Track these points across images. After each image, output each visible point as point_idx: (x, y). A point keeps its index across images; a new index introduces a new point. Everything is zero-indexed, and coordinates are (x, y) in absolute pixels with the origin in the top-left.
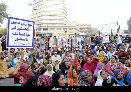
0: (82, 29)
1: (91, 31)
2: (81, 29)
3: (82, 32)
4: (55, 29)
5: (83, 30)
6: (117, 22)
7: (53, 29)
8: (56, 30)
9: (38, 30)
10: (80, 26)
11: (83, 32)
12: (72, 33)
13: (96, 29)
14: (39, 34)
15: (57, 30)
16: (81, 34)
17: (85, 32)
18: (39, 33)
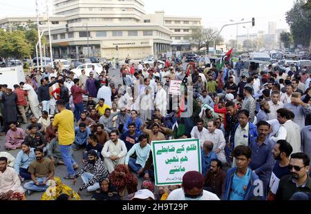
0: (179, 30)
1: (200, 36)
2: (176, 30)
3: (179, 38)
4: (107, 33)
5: (182, 32)
6: (253, 19)
7: (102, 32)
8: (109, 34)
9: (59, 36)
10: (173, 23)
11: (182, 38)
12: (148, 43)
13: (210, 31)
14: (69, 46)
15: (113, 35)
16: (175, 42)
17: (186, 37)
18: (70, 44)
